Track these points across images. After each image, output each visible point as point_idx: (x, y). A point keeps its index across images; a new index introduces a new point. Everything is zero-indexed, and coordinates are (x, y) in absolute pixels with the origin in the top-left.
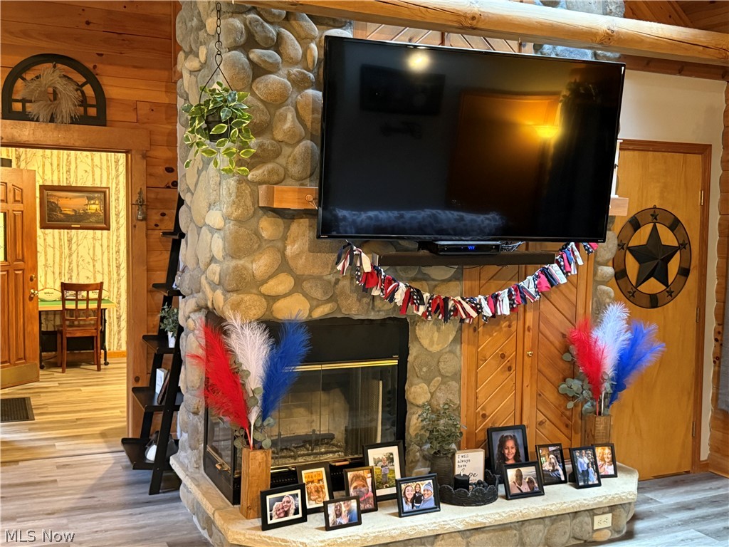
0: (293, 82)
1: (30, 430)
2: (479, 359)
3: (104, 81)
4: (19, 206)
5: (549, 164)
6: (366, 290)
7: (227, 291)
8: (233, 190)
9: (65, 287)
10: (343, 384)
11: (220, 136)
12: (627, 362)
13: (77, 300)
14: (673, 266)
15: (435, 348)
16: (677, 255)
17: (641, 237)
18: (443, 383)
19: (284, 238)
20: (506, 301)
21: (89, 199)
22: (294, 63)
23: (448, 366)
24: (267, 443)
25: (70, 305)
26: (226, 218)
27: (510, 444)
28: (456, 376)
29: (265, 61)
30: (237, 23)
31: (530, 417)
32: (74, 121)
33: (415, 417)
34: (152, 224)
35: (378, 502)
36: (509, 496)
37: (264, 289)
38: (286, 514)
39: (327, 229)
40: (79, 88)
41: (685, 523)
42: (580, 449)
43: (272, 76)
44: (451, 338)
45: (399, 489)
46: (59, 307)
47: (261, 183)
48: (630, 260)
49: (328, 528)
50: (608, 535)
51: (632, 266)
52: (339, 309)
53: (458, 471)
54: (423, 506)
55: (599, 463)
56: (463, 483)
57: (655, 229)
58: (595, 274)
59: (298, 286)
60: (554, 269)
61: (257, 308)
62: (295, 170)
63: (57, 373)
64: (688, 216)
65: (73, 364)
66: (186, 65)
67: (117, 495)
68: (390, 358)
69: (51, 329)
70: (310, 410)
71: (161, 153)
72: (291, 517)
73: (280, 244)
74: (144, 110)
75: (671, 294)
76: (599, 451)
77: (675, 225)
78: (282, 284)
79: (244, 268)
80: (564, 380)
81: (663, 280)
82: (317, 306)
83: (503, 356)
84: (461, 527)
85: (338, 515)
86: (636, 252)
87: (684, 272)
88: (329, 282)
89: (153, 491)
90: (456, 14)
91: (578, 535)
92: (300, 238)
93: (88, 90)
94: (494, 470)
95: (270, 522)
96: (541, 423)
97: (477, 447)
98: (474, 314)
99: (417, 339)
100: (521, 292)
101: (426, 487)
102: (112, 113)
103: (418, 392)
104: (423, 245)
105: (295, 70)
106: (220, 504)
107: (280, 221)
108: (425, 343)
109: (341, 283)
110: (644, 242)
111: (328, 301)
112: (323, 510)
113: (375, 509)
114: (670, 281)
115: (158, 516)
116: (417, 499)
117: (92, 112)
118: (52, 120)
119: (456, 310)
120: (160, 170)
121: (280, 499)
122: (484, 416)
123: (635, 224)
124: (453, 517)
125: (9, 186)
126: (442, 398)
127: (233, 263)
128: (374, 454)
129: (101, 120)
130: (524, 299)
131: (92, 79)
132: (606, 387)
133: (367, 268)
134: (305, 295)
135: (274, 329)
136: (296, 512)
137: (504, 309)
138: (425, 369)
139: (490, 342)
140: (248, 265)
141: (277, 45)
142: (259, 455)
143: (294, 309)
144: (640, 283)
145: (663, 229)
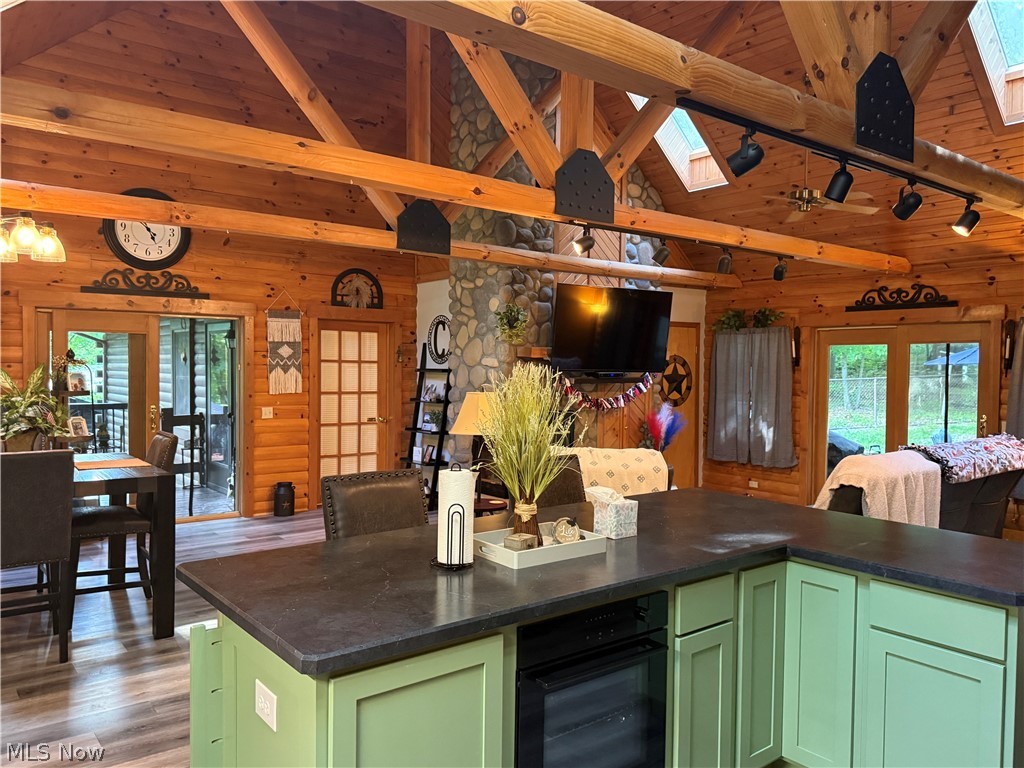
0: (530, 298)
2: (605, 430)
3: (382, 283)
12: (671, 430)
14: (684, 385)
16: (685, 381)
17: (669, 371)
20: (622, 400)
22: (530, 290)
29: (519, 290)
30: (509, 273)
32: (368, 306)
34: (404, 365)
40: (370, 288)
43: (523, 296)
44: (593, 419)
47: (519, 345)
48: (665, 382)
51: (666, 385)
57: (675, 367)
58: (653, 389)
60: (641, 385)
62: (531, 339)
64: (690, 360)
71: (409, 323)
74: (401, 299)
75: (683, 400)
77: (684, 364)
81: (680, 392)
83: (614, 429)
86: (668, 378)
87: (689, 388)
90: (602, 269)
93: (374, 288)
98: (610, 407)
99: (579, 421)
100: (628, 396)
102: (386, 301)
105: (531, 293)
108: (582, 422)
110: (671, 373)
114: (683, 392)
117: (376, 301)
118: (357, 307)
119: (602, 405)
120: (408, 334)
123: (667, 363)
129: (380, 306)
130: (629, 399)
131: (376, 282)
132: (662, 442)
133: (568, 385)
137: (622, 404)
139: (609, 422)
141: (524, 282)
144: (669, 394)
145: (679, 366)
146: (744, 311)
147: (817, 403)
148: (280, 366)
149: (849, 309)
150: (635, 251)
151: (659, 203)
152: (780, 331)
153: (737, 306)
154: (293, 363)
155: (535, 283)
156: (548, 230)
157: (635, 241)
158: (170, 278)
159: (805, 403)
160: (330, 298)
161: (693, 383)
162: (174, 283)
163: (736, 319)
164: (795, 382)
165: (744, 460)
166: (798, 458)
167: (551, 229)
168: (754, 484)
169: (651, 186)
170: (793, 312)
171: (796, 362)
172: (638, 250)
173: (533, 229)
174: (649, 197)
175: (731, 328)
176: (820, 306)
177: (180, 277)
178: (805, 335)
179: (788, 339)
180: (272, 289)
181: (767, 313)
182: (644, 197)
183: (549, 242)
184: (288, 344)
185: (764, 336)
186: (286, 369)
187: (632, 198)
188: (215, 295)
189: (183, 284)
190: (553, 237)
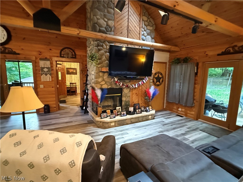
0: (105, 52)
1: (66, 105)
2: (133, 94)
3: (76, 52)
4: (63, 71)
5: (143, 65)
6: (116, 84)
7: (95, 84)
8: (96, 68)
9: (70, 83)
10: (113, 98)
11: (94, 60)
12: (154, 94)
13: (72, 85)
14: (161, 80)
15: (126, 92)
16: (162, 79)
17: (156, 76)
18: (127, 97)
19: (103, 76)
20: (137, 85)
21: (74, 70)
22: (105, 49)
23: (128, 95)
24: (101, 106)
25: (71, 86)
26: (95, 73)
27: (137, 106)
28: (129, 97)
29: (100, 49)
30: (96, 43)
31: (140, 102)
32: (71, 58)
33: (123, 102)
34: (83, 74)
35: (118, 115)
36: (137, 114)
37: (101, 83)
38: (104, 116)
39: (110, 74)
40: (72, 53)
41: (162, 117)
42: (147, 107)
43: (102, 51)
44: (129, 91)
45: (121, 113)
46: (70, 86)
47: (100, 67)
48: (155, 79)
49: (110, 118)
50: (151, 119)
51: (155, 80)
52: (112, 87)
53: (129, 110)
54: (124, 115)
55: (150, 109)
56: (130, 112)
58: (150, 81)
59: (106, 83)
60: (144, 81)
61: (100, 86)
62: (105, 65)
63: (70, 96)
64: (163, 73)
65: (72, 95)
66: (88, 49)
67: (80, 114)
68: (120, 94)
69: (68, 90)
70: (108, 101)
71: (84, 63)
72: (105, 117)
73: (103, 77)
74: (82, 56)
75: (161, 84)
76: (150, 107)
77: (161, 74)
78: (103, 83)
79: (97, 80)
80: (145, 97)
81: (159, 82)
82: (109, 86)
83: (136, 94)
84: (130, 118)
85: (112, 117)
86: (156, 78)
87: (162, 81)
88: (110, 82)
89: (84, 114)
91: (147, 119)
92: (106, 76)
93: (73, 53)
94: (135, 110)
95: (102, 118)
96: (142, 103)
97: (132, 107)
98: (132, 87)
99: (124, 91)
100: (139, 84)
101: (125, 113)
102: (77, 57)
103: (124, 99)
104: (125, 77)
105: (105, 50)
106: (95, 115)
107: (103, 73)
108: (125, 91)
109: (112, 83)
110: (157, 77)
111: (110, 85)
112: (110, 116)
113: (117, 116)
115: (86, 117)
116: (124, 114)
117: (74, 56)
118: (68, 58)
119: (129, 87)
120: (84, 65)
121: (103, 114)
122: (133, 102)
123: (156, 74)
124: (129, 117)
125: (61, 68)
126: (127, 100)
127: (96, 80)
128: (117, 108)
129: (75, 58)
130: (139, 85)
131: (74, 51)
132: (151, 98)
133: (116, 80)
134: (107, 85)
135: (102, 90)
136: (106, 116)
137: (137, 86)
138: (125, 95)
139: (134, 91)
140: (98, 80)
141: (102, 46)
142: (100, 108)
143: (105, 87)
144: (156, 83)
145: (159, 75)
146: (180, 58)
147: (203, 87)
148: (44, 74)
149: (219, 55)
150: (145, 39)
151: (154, 23)
152: (191, 64)
153: (178, 57)
154: (48, 73)
155: (107, 47)
156: (112, 29)
157: (145, 35)
158: (6, 48)
159: (198, 87)
160: (59, 55)
161: (164, 79)
162: (7, 50)
163: (178, 60)
164: (195, 80)
165: (177, 102)
166: (195, 104)
167: (113, 28)
168: (180, 109)
169: (151, 17)
170: (196, 58)
171: (196, 74)
172: (146, 38)
173: (106, 28)
174: (150, 21)
175: (176, 63)
176: (207, 55)
177: (9, 48)
178: (200, 65)
179: (194, 66)
180: (40, 53)
181: (188, 58)
182: (148, 21)
183: (112, 33)
184: (47, 68)
185: (186, 66)
186: (46, 75)
187: (144, 21)
188: (21, 54)
189: (10, 50)
190: (114, 31)
